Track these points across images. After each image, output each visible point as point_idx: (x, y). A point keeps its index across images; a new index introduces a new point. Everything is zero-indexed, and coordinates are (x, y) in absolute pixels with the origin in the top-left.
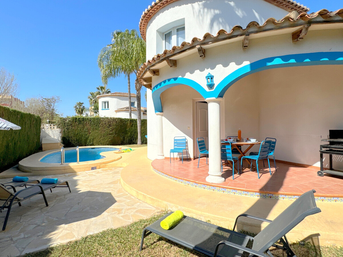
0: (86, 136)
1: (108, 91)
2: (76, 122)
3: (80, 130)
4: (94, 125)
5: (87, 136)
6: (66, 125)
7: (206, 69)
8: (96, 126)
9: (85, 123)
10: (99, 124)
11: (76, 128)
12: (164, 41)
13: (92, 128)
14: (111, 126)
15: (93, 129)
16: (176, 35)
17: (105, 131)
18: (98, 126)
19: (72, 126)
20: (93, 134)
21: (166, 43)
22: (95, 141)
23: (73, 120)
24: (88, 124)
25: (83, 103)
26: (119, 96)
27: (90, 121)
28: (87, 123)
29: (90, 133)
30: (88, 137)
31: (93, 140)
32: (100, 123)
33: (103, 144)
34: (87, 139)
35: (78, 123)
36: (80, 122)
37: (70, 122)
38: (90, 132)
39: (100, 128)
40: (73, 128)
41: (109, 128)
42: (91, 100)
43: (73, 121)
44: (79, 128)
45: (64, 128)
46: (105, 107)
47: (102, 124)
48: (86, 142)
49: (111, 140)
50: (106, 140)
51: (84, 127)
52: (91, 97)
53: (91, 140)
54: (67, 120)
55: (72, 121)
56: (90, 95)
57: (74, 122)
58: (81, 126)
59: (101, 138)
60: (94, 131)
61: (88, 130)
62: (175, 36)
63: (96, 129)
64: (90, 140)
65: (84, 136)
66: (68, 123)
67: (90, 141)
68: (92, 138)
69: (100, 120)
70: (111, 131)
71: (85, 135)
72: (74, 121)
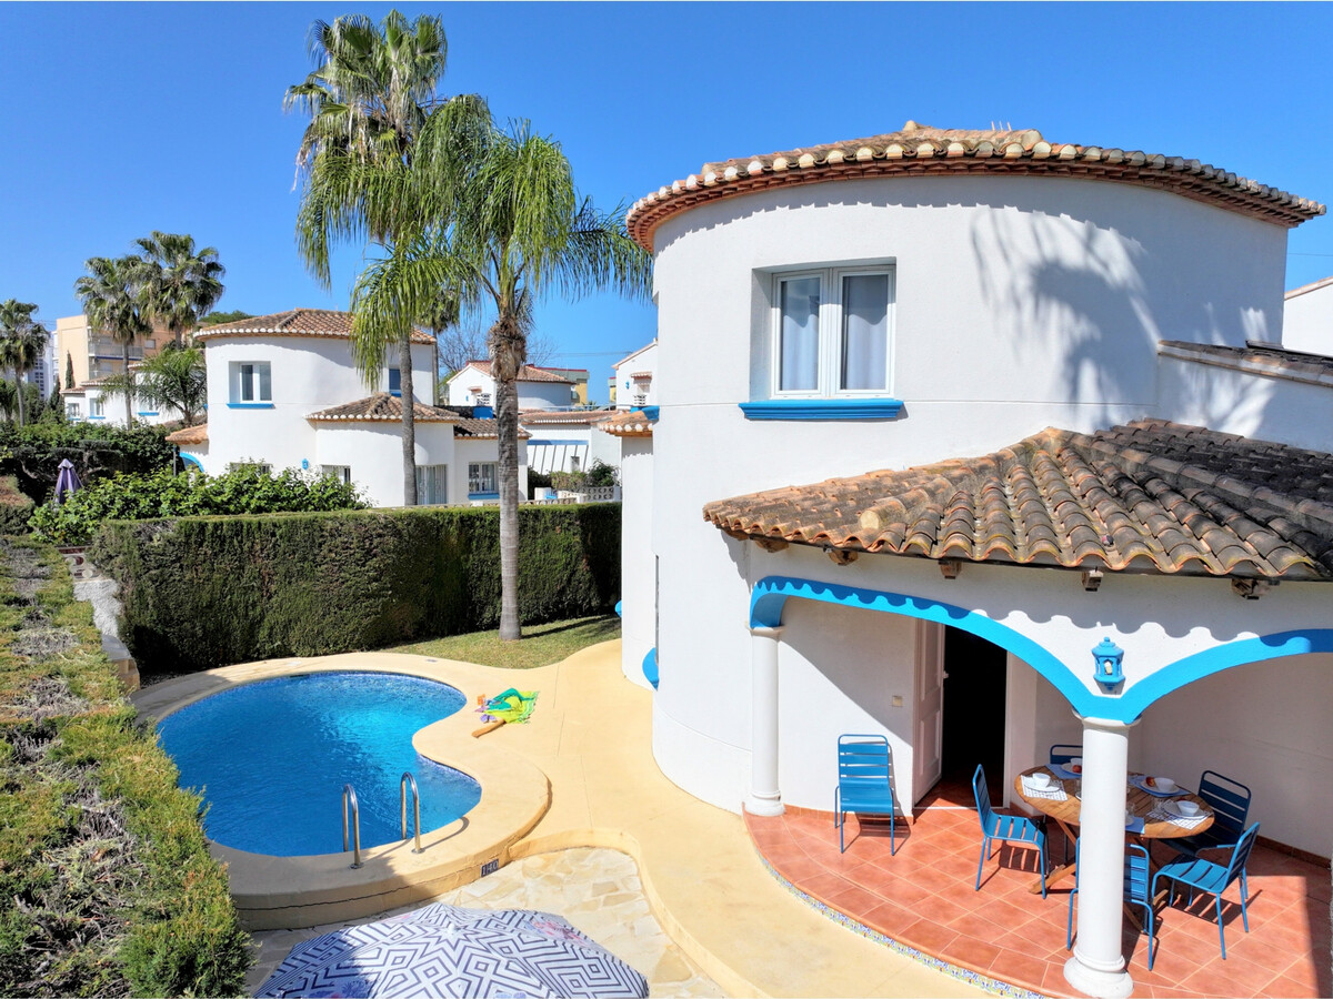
0: (251, 613)
1: (208, 259)
2: (201, 545)
3: (225, 585)
4: (294, 553)
5: (258, 609)
6: (153, 564)
7: (1099, 624)
8: (304, 559)
9: (246, 548)
10: (316, 551)
11: (204, 576)
12: (776, 312)
13: (281, 569)
14: (375, 556)
15: (288, 575)
16: (840, 307)
17: (343, 583)
18: (311, 558)
19: (181, 567)
20: (285, 600)
21: (787, 318)
22: (294, 635)
23: (188, 536)
24: (262, 550)
25: (31, 308)
26: (326, 336)
27: (273, 535)
28: (258, 547)
29: (269, 598)
30: (263, 618)
31: (284, 627)
32: (320, 545)
33: (336, 644)
34: (255, 625)
35: (213, 548)
36: (223, 543)
37: (172, 548)
38: (273, 588)
39: (324, 567)
40: (188, 576)
41: (364, 565)
42: (101, 301)
43: (187, 543)
44: (216, 576)
45: (139, 577)
46: (248, 395)
47: (330, 551)
48: (253, 637)
49: (374, 622)
50: (351, 627)
51: (242, 568)
52: (98, 288)
53: (277, 629)
54: (156, 537)
55: (182, 539)
56: (90, 273)
57: (189, 548)
58: (225, 563)
59: (328, 619)
60: (290, 583)
61: (264, 578)
62: (835, 306)
63: (301, 574)
64: (272, 628)
65: (241, 611)
66: (160, 550)
67: (270, 635)
68: (282, 618)
69: (322, 530)
70: (376, 580)
71: (247, 607)
72: (193, 539)
